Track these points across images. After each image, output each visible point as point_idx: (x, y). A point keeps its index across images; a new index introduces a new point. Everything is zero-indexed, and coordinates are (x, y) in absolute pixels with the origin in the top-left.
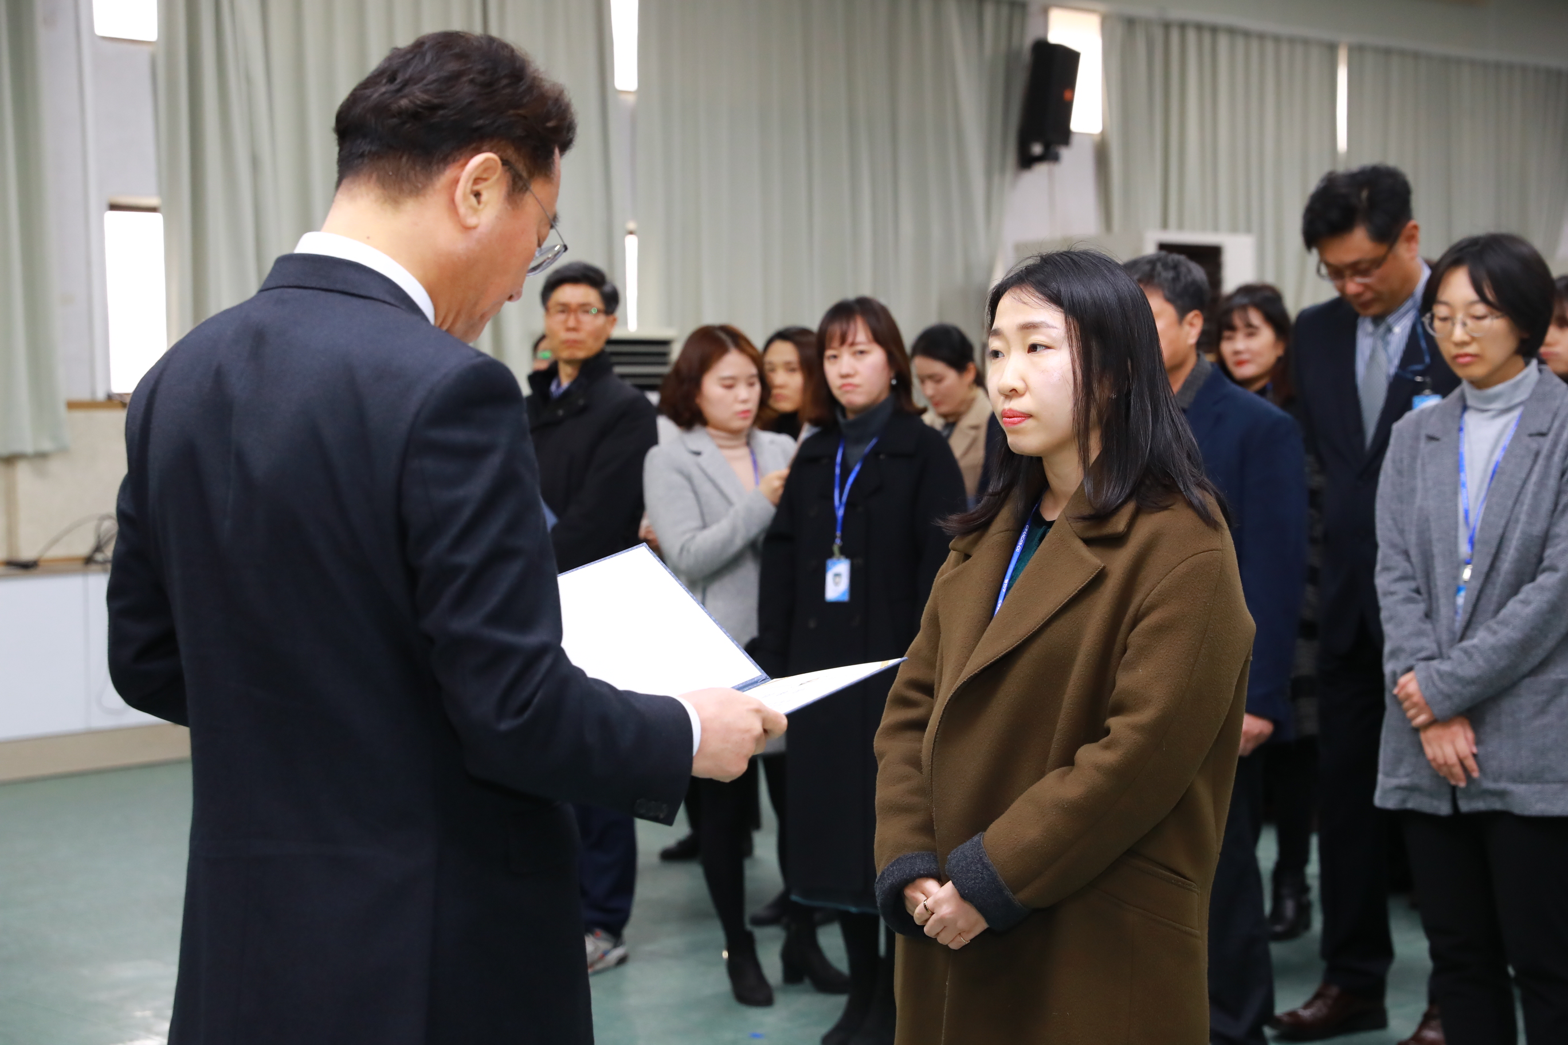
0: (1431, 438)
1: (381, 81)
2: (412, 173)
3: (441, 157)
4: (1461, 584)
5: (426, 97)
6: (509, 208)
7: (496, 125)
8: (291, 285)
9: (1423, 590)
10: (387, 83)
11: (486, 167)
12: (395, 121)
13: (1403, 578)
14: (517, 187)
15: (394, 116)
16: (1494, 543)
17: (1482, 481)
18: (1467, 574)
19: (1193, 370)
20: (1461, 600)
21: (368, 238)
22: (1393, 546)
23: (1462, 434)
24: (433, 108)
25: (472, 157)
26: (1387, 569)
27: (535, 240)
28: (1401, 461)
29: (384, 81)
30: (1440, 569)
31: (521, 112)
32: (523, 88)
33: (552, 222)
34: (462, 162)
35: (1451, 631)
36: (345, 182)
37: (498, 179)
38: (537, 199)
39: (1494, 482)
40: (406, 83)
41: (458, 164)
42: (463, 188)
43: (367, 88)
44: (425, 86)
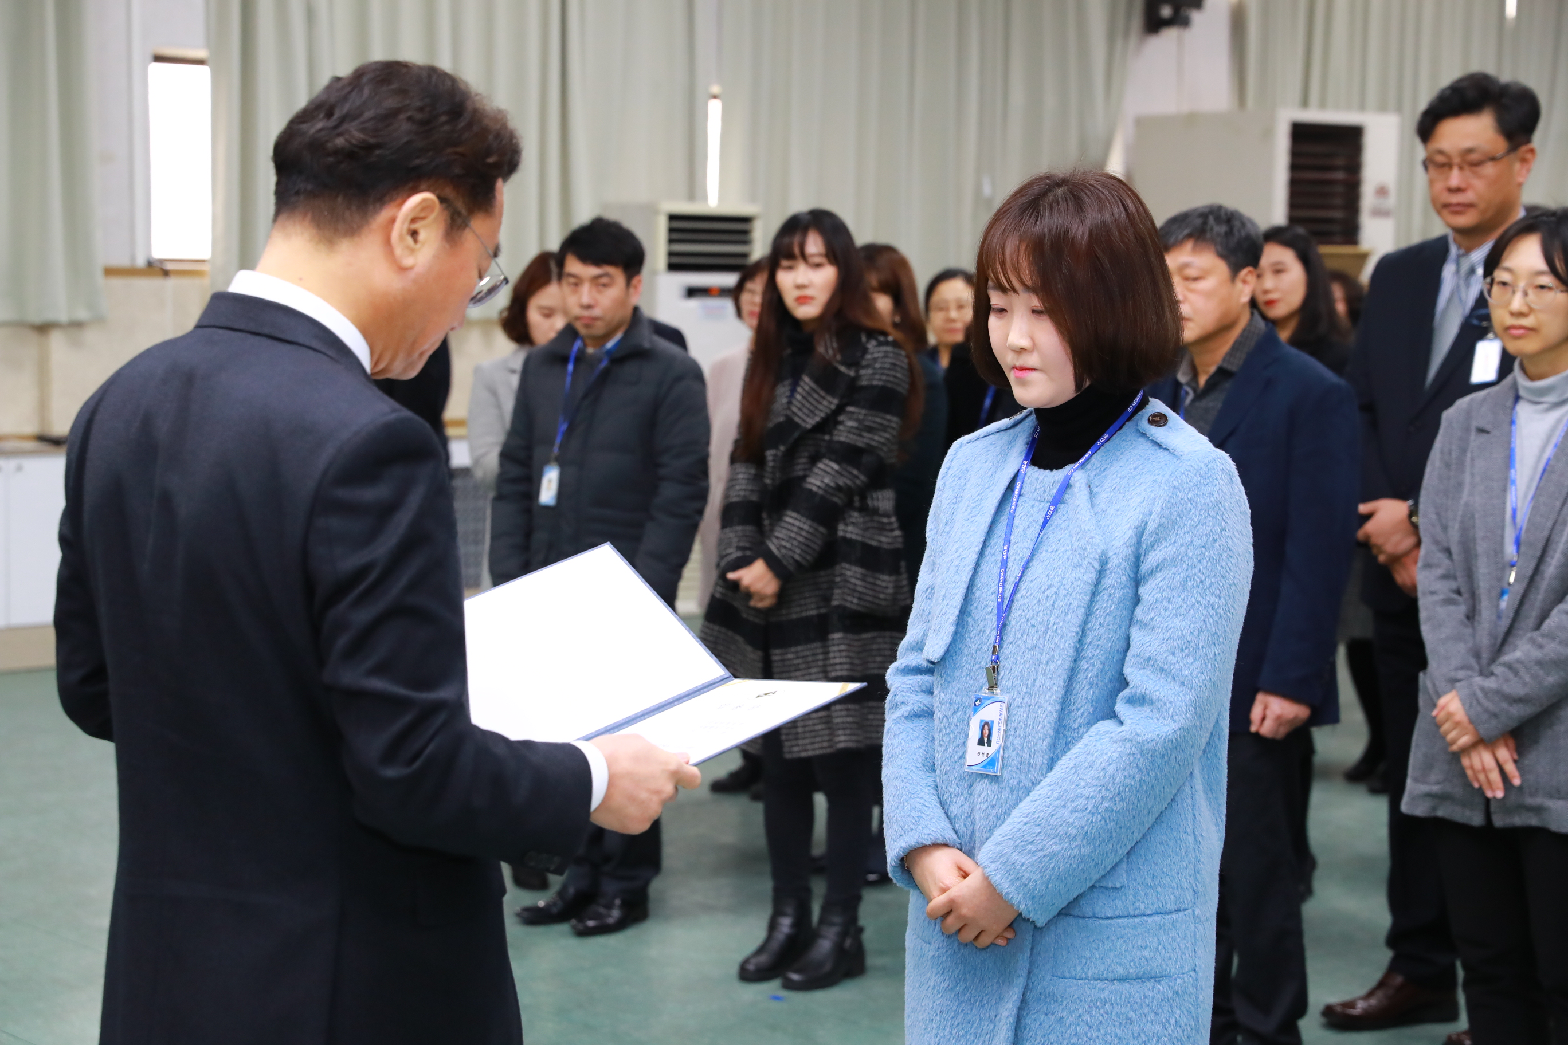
0: (1481, 431)
1: (318, 116)
2: (347, 214)
3: (378, 196)
4: (1505, 585)
5: (362, 136)
6: (447, 246)
7: (433, 164)
8: (222, 325)
9: (1463, 590)
10: (324, 118)
11: (424, 206)
12: (331, 159)
13: (1446, 577)
14: (455, 225)
15: (329, 155)
16: (1540, 546)
17: (1531, 479)
18: (1512, 579)
19: (1244, 330)
20: (1504, 603)
21: (301, 279)
22: (1437, 542)
23: (1513, 428)
24: (369, 148)
25: (410, 196)
26: (1428, 566)
27: (475, 273)
28: (1450, 454)
29: (321, 116)
30: (1483, 570)
31: (459, 149)
32: (462, 124)
33: (496, 254)
34: (399, 201)
35: (1492, 635)
36: (281, 218)
37: (436, 218)
38: (476, 234)
39: (1541, 484)
40: (343, 120)
41: (393, 204)
42: (399, 228)
43: (303, 122)
44: (362, 123)
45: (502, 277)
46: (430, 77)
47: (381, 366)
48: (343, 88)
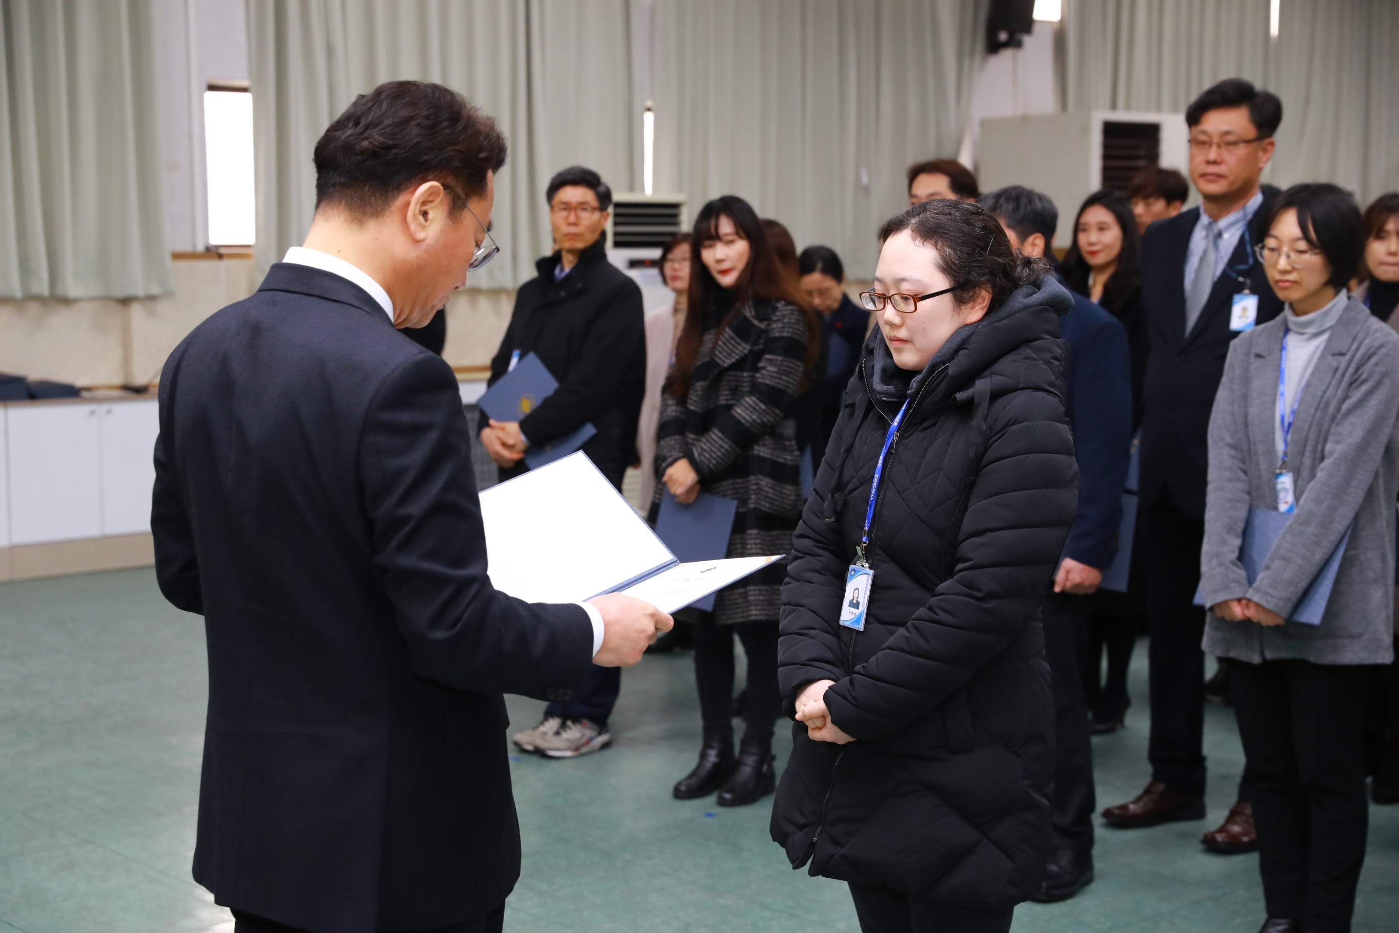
0: (1258, 356)
1: (348, 125)
2: (373, 199)
3: (395, 185)
5: (382, 139)
7: (438, 159)
8: (280, 289)
10: (352, 126)
11: (432, 192)
12: (359, 157)
14: (456, 206)
15: (358, 155)
21: (339, 251)
23: (1283, 353)
24: (388, 148)
25: (420, 184)
27: (473, 244)
29: (350, 124)
31: (457, 148)
32: (460, 128)
33: (489, 229)
34: (412, 189)
36: (322, 205)
37: (441, 201)
38: (472, 213)
40: (367, 127)
41: (409, 191)
42: (413, 209)
43: (337, 130)
44: (382, 129)
45: (494, 247)
46: (433, 92)
47: (403, 318)
48: (367, 102)
